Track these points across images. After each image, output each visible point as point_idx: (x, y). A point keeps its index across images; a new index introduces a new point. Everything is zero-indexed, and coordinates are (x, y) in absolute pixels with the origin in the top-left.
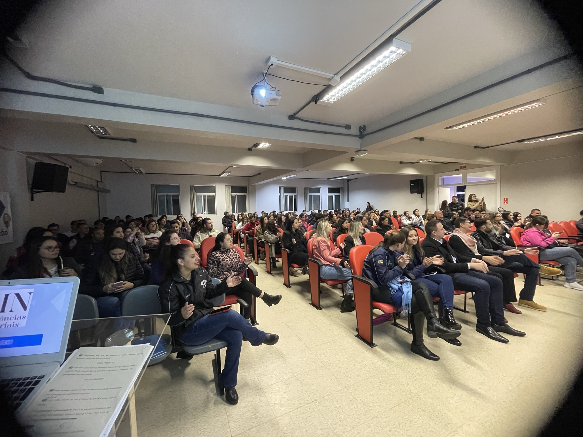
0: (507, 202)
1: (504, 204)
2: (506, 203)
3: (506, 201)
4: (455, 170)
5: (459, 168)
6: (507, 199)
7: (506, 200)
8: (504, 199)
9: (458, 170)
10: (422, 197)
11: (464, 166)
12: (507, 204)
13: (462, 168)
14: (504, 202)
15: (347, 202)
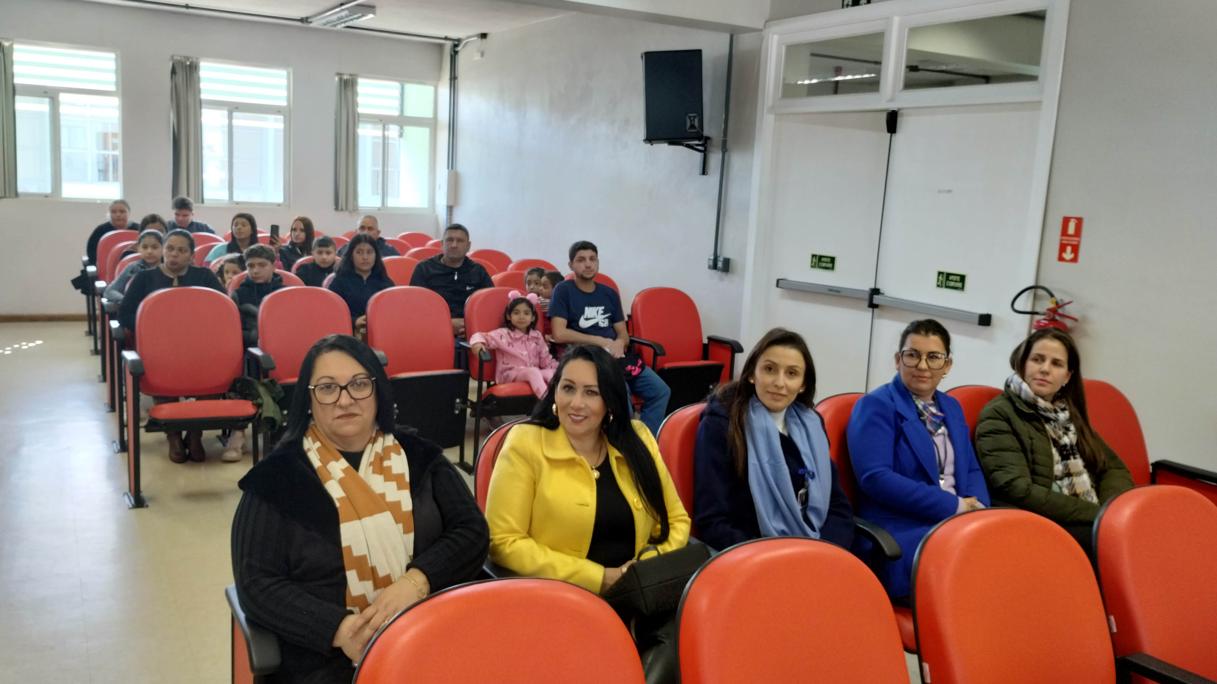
0: (1075, 249)
1: (1061, 259)
2: (1068, 255)
3: (1071, 239)
4: (856, 2)
6: (1079, 222)
7: (1071, 230)
8: (1066, 221)
10: (703, 168)
12: (1075, 260)
14: (1063, 248)
15: (448, 168)
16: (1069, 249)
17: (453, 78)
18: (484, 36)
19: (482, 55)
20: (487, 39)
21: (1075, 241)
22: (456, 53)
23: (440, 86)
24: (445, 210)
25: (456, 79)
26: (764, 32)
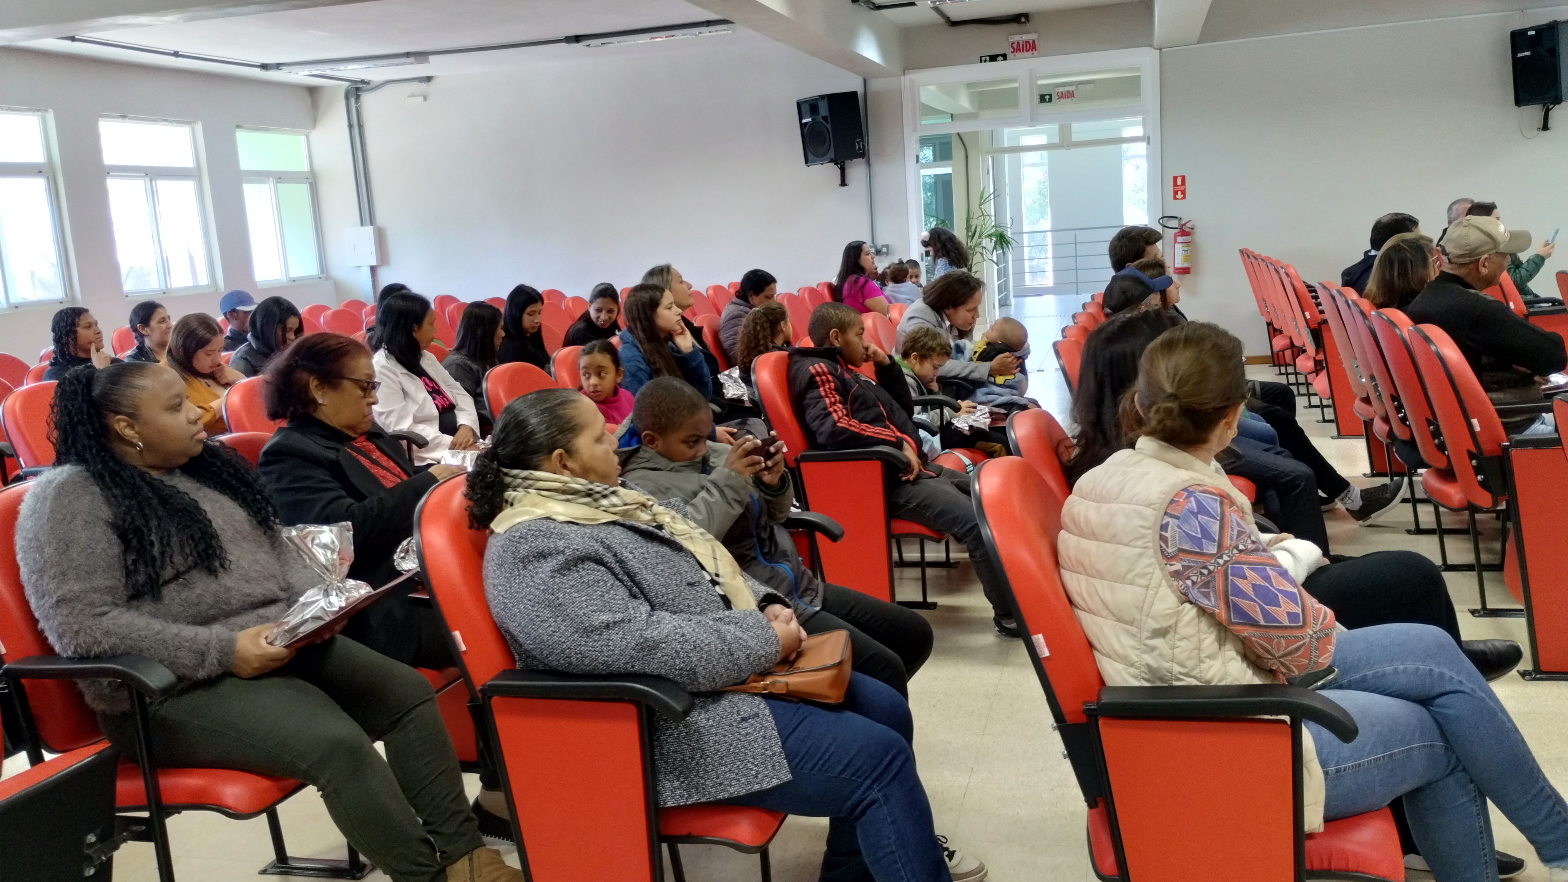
0: (1183, 192)
1: (1175, 198)
2: (1180, 196)
3: (1179, 187)
4: (993, 58)
5: (1007, 50)
6: (1183, 177)
7: (1179, 182)
8: (1175, 178)
9: (1005, 57)
10: (843, 183)
11: (1027, 42)
12: (1184, 198)
13: (1018, 50)
14: (1176, 193)
15: (362, 224)
16: (1179, 193)
17: (357, 127)
18: (429, 79)
20: (433, 83)
21: (1182, 188)
22: (358, 98)
23: (316, 135)
24: (368, 272)
25: (360, 126)
26: (902, 78)
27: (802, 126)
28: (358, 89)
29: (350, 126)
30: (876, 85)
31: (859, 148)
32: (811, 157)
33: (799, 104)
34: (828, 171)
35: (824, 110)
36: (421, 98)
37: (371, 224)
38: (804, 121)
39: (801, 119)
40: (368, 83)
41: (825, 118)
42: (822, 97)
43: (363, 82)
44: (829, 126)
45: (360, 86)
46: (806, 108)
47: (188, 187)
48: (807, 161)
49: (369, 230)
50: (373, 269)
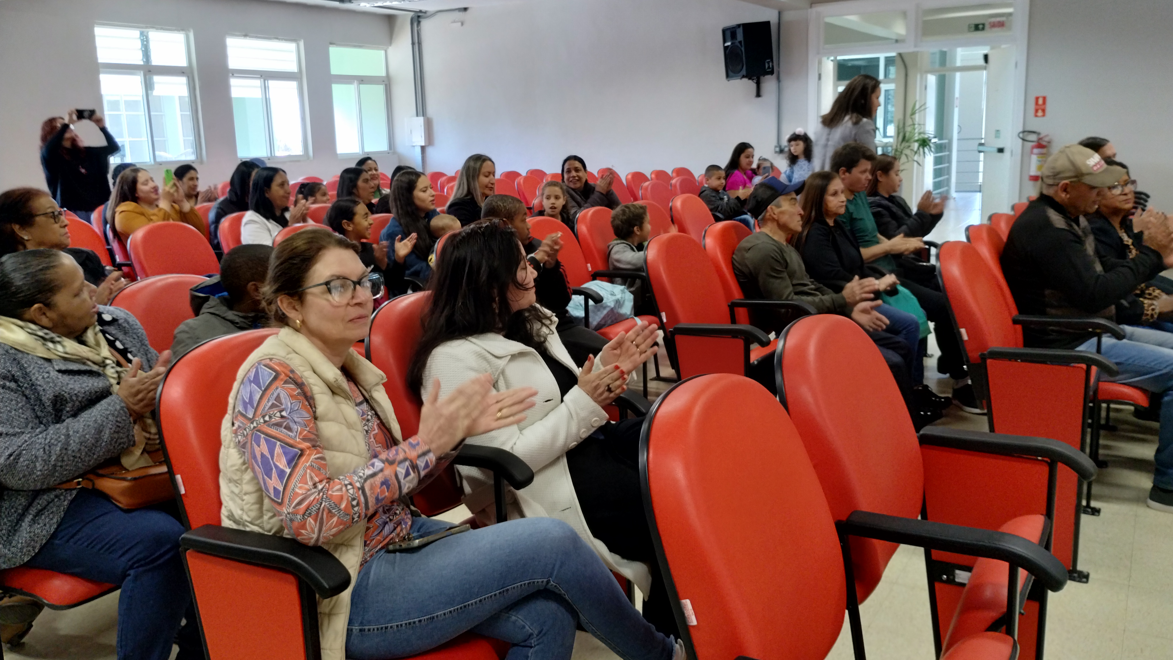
0: (1044, 111)
1: (1036, 116)
2: (1040, 113)
3: (1041, 106)
6: (1044, 99)
7: (1040, 101)
8: (1037, 99)
10: (758, 95)
12: (1044, 116)
14: (1037, 111)
15: (417, 115)
16: (1040, 111)
17: (417, 44)
18: (465, 9)
19: (462, 24)
20: (468, 12)
21: (1043, 107)
22: (419, 23)
23: (391, 50)
24: (419, 150)
25: (420, 44)
26: (810, 10)
27: (726, 48)
28: (419, 17)
29: (413, 44)
30: (788, 16)
31: (769, 67)
32: (730, 73)
33: (724, 31)
34: (747, 85)
35: (740, 36)
36: (460, 24)
37: (423, 116)
38: (726, 44)
39: (725, 41)
40: (425, 12)
41: (740, 42)
42: (739, 26)
43: (421, 11)
44: (743, 49)
45: (420, 14)
46: (728, 34)
47: (293, 85)
48: (728, 76)
49: (421, 119)
50: (423, 148)
